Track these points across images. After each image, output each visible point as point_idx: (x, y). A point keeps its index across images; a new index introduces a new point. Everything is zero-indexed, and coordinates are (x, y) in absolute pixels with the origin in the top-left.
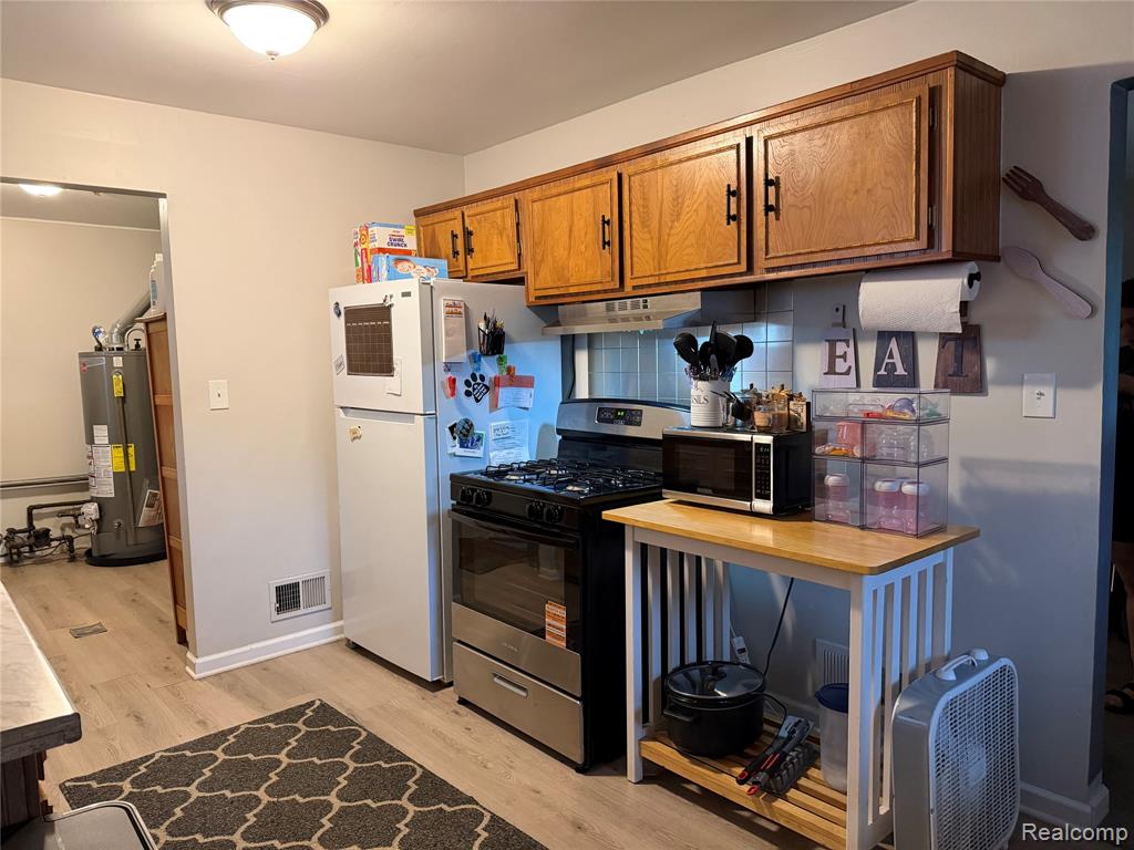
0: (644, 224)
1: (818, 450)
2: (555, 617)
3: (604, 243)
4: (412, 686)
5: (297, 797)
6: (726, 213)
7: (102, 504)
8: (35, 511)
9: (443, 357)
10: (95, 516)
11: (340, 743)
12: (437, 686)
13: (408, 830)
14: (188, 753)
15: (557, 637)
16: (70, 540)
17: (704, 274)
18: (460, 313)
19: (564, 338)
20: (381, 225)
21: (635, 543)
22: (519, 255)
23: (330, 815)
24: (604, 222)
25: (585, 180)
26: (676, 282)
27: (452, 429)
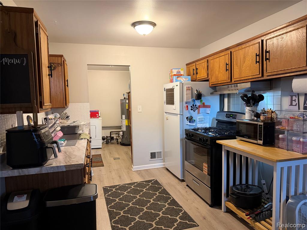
0: (236, 64)
1: (277, 127)
2: (205, 167)
3: (227, 70)
4: (177, 180)
5: (145, 198)
6: (255, 61)
7: (123, 132)
8: (111, 133)
9: (185, 100)
10: (122, 135)
11: (157, 189)
12: (183, 181)
13: (165, 210)
14: (127, 185)
15: (205, 172)
16: (117, 139)
17: (251, 77)
18: (190, 90)
19: (221, 95)
20: (175, 69)
21: (225, 150)
22: (208, 74)
23: (150, 203)
24: (227, 64)
25: (223, 54)
26: (244, 80)
27: (187, 118)
